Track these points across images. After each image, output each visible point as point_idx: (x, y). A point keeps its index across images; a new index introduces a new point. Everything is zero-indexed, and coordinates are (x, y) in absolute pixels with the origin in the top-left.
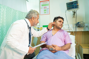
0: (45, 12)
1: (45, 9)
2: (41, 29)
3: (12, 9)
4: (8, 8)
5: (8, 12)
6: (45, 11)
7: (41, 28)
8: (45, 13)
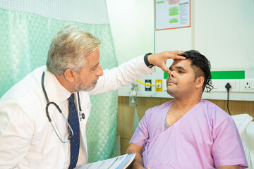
0: (172, 17)
1: (172, 6)
2: (158, 84)
3: (49, 21)
4: (36, 18)
5: (37, 25)
6: (173, 12)
7: (159, 81)
8: (175, 21)
